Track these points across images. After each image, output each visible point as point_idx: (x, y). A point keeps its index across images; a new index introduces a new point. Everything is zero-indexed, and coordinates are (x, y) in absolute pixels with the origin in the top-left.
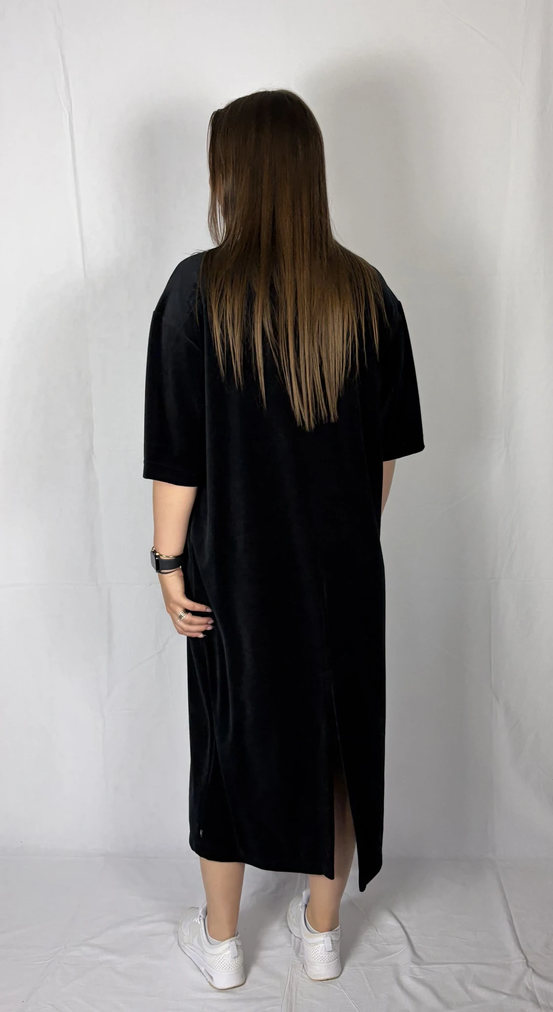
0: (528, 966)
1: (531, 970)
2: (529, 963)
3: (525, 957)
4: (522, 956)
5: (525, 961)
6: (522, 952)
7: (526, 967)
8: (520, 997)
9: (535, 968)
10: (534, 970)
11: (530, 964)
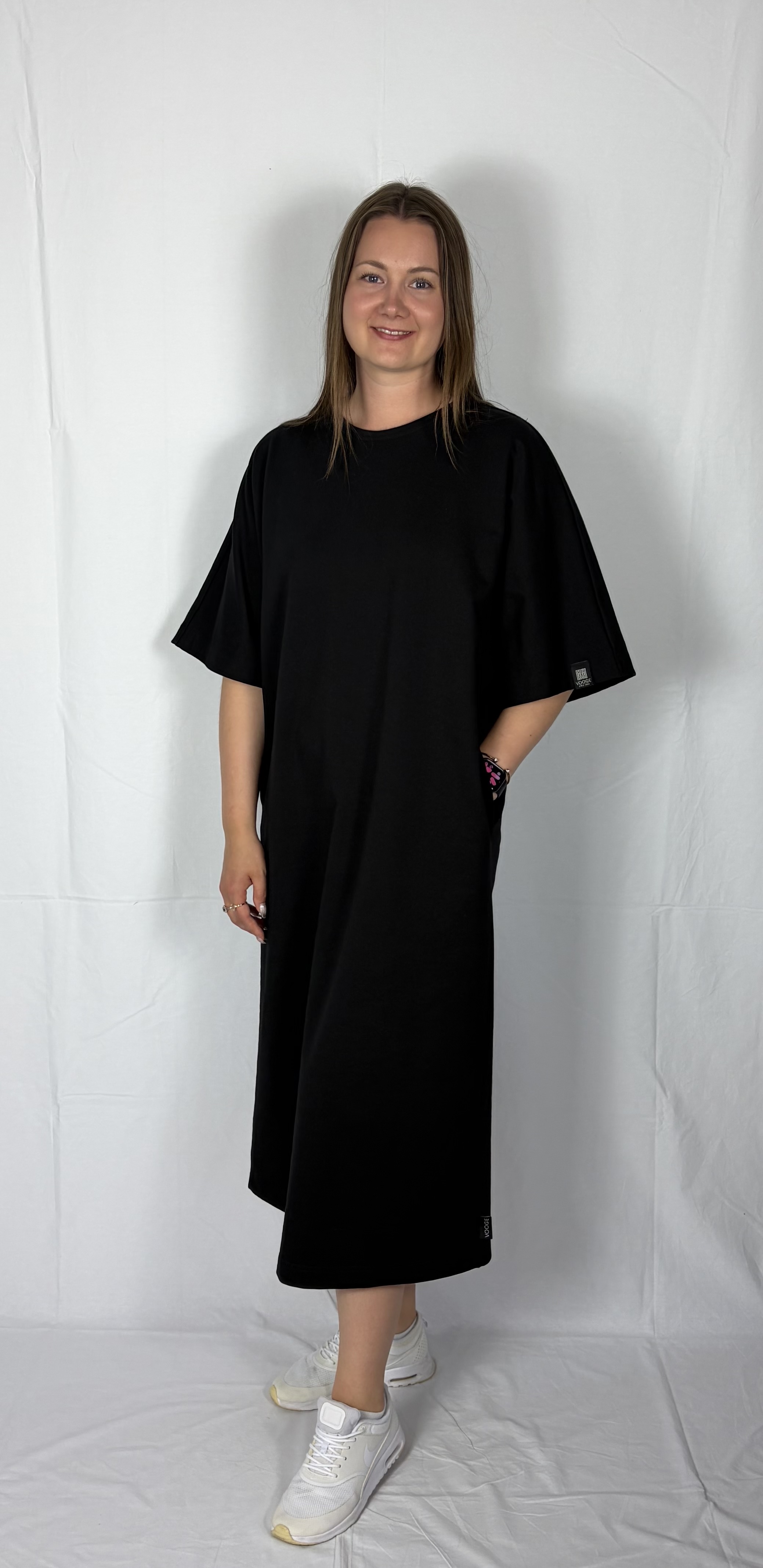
0: (707, 1498)
1: (712, 1504)
2: (708, 1494)
3: (703, 1485)
4: (698, 1482)
5: (703, 1490)
6: (697, 1475)
7: (705, 1501)
8: (694, 1545)
9: (717, 1501)
10: (715, 1504)
11: (711, 1496)
